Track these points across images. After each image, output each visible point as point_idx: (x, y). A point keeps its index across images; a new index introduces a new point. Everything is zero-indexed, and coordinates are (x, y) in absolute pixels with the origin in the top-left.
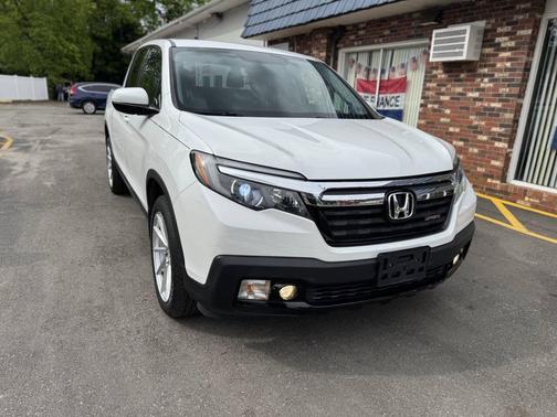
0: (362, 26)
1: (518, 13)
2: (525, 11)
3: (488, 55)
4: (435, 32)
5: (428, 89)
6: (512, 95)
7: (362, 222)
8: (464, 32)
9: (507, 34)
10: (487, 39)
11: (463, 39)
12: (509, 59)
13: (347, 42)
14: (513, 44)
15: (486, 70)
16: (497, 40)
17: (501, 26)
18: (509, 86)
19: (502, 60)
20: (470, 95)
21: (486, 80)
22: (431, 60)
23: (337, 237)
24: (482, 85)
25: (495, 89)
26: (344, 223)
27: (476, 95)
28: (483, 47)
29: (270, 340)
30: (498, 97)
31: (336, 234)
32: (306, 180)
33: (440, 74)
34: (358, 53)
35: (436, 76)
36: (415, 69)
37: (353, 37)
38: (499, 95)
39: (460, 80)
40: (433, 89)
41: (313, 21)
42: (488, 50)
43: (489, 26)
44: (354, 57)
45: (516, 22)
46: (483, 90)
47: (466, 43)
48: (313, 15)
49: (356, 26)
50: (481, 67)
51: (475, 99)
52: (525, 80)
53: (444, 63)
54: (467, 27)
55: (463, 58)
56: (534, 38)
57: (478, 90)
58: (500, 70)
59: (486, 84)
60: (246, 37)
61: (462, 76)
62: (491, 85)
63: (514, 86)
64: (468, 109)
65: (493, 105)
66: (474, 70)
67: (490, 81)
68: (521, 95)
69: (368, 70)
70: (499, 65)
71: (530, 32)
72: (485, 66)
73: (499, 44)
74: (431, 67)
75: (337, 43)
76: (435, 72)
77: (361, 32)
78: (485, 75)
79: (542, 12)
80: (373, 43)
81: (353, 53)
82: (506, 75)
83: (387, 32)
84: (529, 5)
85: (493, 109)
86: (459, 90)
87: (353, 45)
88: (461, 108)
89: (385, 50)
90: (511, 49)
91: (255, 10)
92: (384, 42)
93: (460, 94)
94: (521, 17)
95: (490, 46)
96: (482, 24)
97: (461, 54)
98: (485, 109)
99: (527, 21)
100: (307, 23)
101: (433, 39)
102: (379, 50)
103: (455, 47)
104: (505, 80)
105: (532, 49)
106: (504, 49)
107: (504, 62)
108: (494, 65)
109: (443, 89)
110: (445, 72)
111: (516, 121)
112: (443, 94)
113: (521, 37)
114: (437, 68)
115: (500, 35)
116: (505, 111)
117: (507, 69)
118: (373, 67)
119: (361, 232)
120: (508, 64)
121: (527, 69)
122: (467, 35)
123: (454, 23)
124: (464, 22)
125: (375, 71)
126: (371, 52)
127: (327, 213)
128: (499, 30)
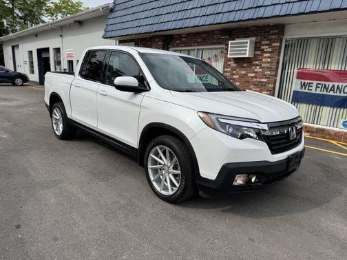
0: (184, 36)
1: (272, 34)
2: (275, 34)
3: (258, 55)
4: (230, 42)
5: (226, 72)
6: (272, 75)
8: (247, 43)
9: (267, 45)
10: (257, 47)
11: (246, 46)
12: (269, 57)
13: (175, 44)
14: (270, 50)
15: (257, 62)
16: (262, 47)
17: (263, 40)
18: (270, 71)
19: (265, 57)
20: (250, 75)
21: (258, 67)
22: (229, 56)
23: (274, 150)
24: (256, 70)
25: (263, 72)
27: (253, 75)
28: (255, 50)
30: (265, 76)
31: (273, 148)
32: (260, 123)
33: (232, 64)
35: (230, 65)
36: (216, 61)
37: (178, 42)
38: (265, 75)
39: (244, 67)
40: (229, 72)
41: (156, 31)
42: (258, 52)
43: (258, 40)
45: (271, 39)
46: (257, 72)
47: (248, 48)
48: (155, 28)
49: (180, 36)
50: (254, 61)
51: (253, 77)
52: (277, 68)
53: (234, 58)
54: (248, 41)
55: (247, 56)
56: (280, 47)
57: (254, 72)
58: (265, 63)
59: (258, 69)
60: (106, 38)
61: (245, 65)
62: (261, 70)
63: (272, 71)
64: (248, 82)
65: (262, 80)
66: (251, 62)
67: (260, 68)
68: (276, 76)
70: (264, 60)
71: (278, 44)
72: (257, 61)
73: (263, 50)
74: (227, 60)
75: (168, 45)
76: (229, 63)
77: (183, 39)
78: (257, 65)
79: (283, 35)
80: (191, 46)
82: (268, 65)
83: (200, 40)
84: (277, 31)
85: (262, 82)
86: (244, 72)
87: (178, 46)
88: (245, 82)
89: (198, 50)
90: (270, 52)
91: (111, 22)
92: (198, 45)
93: (244, 74)
94: (273, 37)
95: (259, 50)
96: (254, 39)
97: (245, 54)
98: (258, 82)
99: (277, 39)
100: (152, 32)
102: (194, 50)
103: (242, 50)
104: (267, 68)
105: (280, 53)
106: (266, 52)
107: (266, 58)
108: (262, 60)
109: (235, 72)
110: (235, 63)
111: (274, 88)
112: (235, 74)
113: (274, 46)
114: (230, 61)
115: (263, 45)
116: (269, 83)
117: (268, 62)
120: (269, 60)
121: (278, 63)
122: (248, 45)
123: (238, 37)
124: (244, 37)
126: (189, 51)
127: (271, 138)
128: (263, 42)
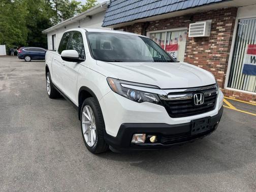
0: (157, 22)
1: (226, 16)
2: (228, 16)
3: (213, 34)
4: (190, 24)
5: (188, 49)
6: (225, 51)
7: (184, 107)
8: (203, 24)
9: (221, 26)
10: (213, 27)
12: (223, 36)
13: (151, 29)
14: (224, 29)
15: (213, 41)
16: (217, 28)
17: (219, 22)
18: (223, 47)
19: (220, 36)
20: (207, 51)
21: (213, 45)
22: (189, 36)
23: (174, 114)
24: (212, 47)
25: (217, 49)
26: (176, 107)
27: (209, 51)
28: (211, 31)
29: (141, 162)
30: (219, 52)
31: (173, 112)
32: (160, 89)
33: (193, 42)
34: (155, 34)
35: (191, 43)
36: (181, 40)
37: (153, 27)
38: (219, 51)
39: (202, 45)
40: (190, 49)
41: (136, 20)
42: (213, 32)
43: (214, 22)
44: (154, 35)
45: (225, 21)
46: (212, 49)
47: (204, 29)
48: (136, 17)
49: (154, 22)
50: (211, 39)
51: (209, 53)
52: (230, 45)
53: (195, 38)
54: (205, 23)
56: (233, 27)
57: (210, 49)
58: (219, 40)
59: (213, 46)
60: (104, 27)
61: (203, 43)
62: (216, 47)
63: (226, 47)
64: (206, 57)
65: (217, 55)
66: (208, 41)
67: (215, 45)
68: (229, 51)
69: (160, 41)
70: (218, 38)
71: (231, 24)
72: (213, 39)
73: (218, 30)
74: (189, 39)
75: (146, 29)
76: (190, 41)
77: (157, 25)
78: (213, 43)
79: (236, 16)
80: (162, 29)
81: (153, 33)
82: (222, 42)
83: (168, 25)
84: (230, 13)
85: (217, 57)
86: (202, 49)
87: (153, 30)
88: (203, 57)
89: (168, 32)
90: (223, 32)
91: (108, 14)
92: (168, 28)
93: (202, 51)
94: (227, 18)
95: (214, 31)
96: (210, 21)
97: (202, 34)
98: (214, 57)
99: (230, 20)
100: (133, 21)
101: (190, 27)
102: (165, 32)
103: (199, 31)
104: (221, 45)
105: (232, 32)
106: (221, 32)
107: (220, 37)
108: (217, 38)
109: (195, 49)
110: (195, 41)
111: (227, 62)
112: (195, 51)
113: (227, 27)
114: (191, 40)
115: (218, 26)
116: (222, 58)
117: (222, 40)
118: (162, 40)
119: (183, 111)
120: (223, 38)
121: (231, 40)
122: (205, 26)
123: (198, 21)
124: (203, 20)
125: (163, 41)
126: (161, 33)
127: (170, 103)
128: (218, 24)
